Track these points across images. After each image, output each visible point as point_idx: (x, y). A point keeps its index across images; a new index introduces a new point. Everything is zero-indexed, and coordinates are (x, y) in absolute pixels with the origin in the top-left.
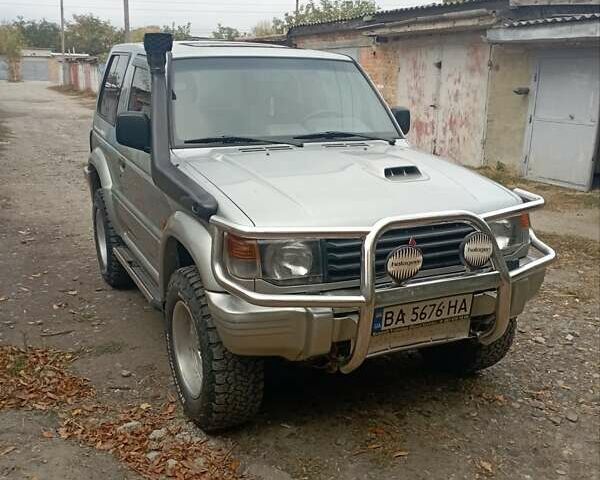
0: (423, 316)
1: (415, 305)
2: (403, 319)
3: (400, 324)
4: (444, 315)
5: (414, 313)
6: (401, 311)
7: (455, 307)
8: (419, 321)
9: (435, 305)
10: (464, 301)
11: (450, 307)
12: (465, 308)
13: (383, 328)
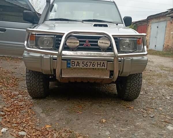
0: (87, 65)
1: (84, 61)
2: (79, 65)
3: (78, 66)
4: (96, 67)
5: (83, 64)
6: (78, 62)
7: (100, 64)
8: (85, 67)
9: (91, 62)
10: (104, 63)
11: (98, 64)
12: (104, 66)
13: (71, 67)
